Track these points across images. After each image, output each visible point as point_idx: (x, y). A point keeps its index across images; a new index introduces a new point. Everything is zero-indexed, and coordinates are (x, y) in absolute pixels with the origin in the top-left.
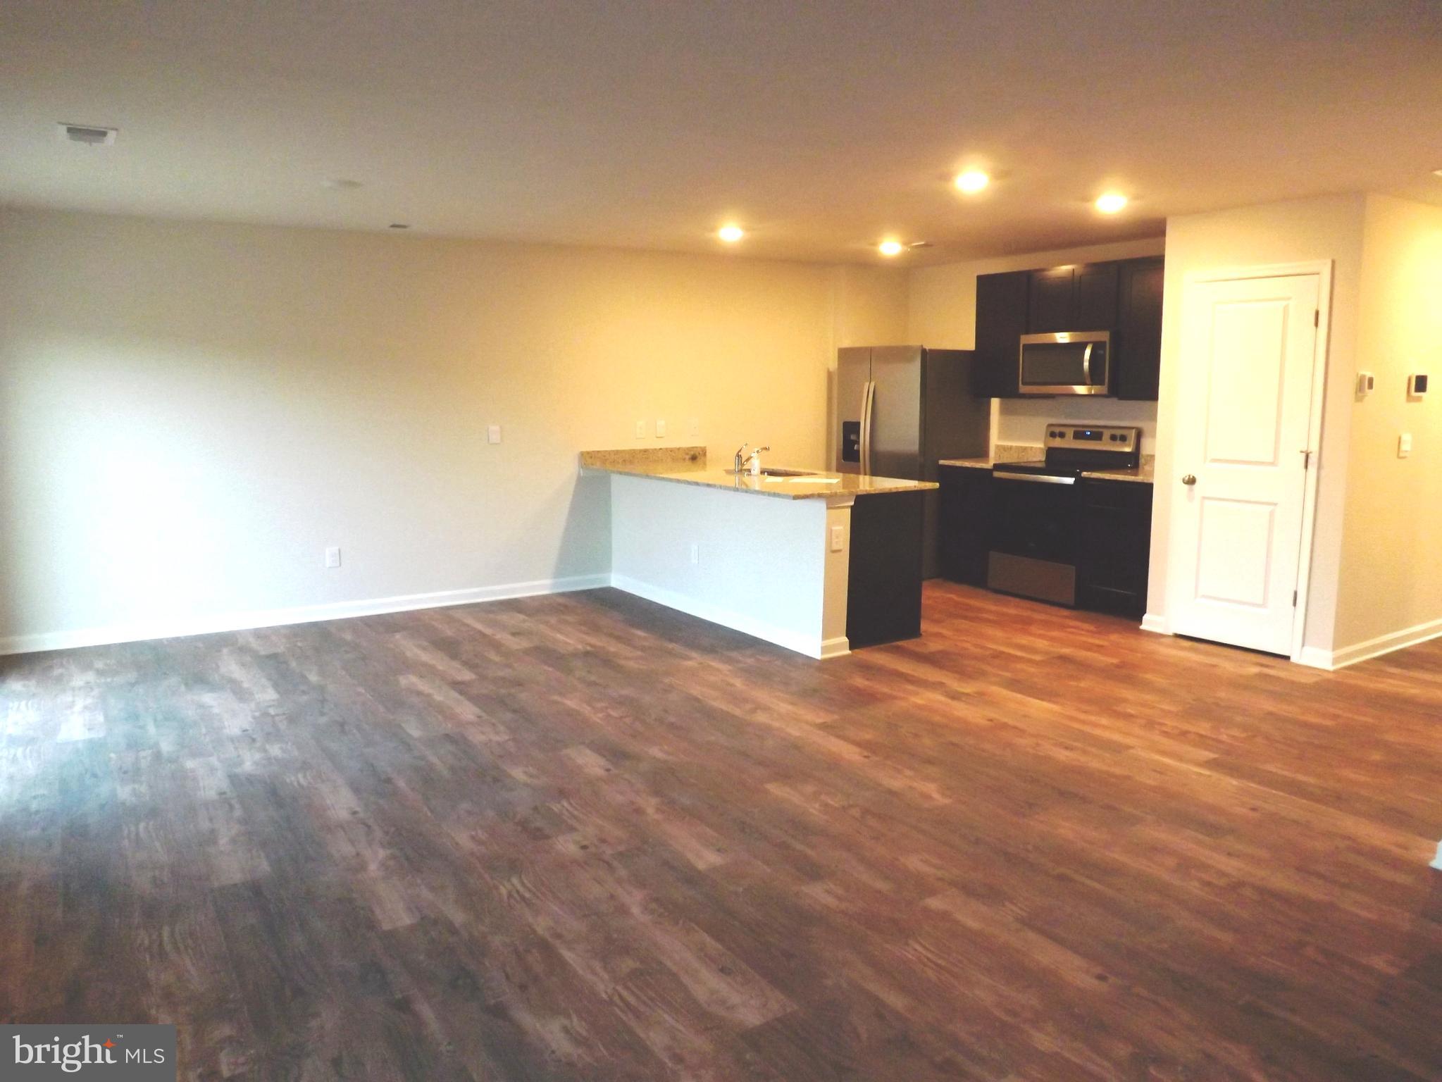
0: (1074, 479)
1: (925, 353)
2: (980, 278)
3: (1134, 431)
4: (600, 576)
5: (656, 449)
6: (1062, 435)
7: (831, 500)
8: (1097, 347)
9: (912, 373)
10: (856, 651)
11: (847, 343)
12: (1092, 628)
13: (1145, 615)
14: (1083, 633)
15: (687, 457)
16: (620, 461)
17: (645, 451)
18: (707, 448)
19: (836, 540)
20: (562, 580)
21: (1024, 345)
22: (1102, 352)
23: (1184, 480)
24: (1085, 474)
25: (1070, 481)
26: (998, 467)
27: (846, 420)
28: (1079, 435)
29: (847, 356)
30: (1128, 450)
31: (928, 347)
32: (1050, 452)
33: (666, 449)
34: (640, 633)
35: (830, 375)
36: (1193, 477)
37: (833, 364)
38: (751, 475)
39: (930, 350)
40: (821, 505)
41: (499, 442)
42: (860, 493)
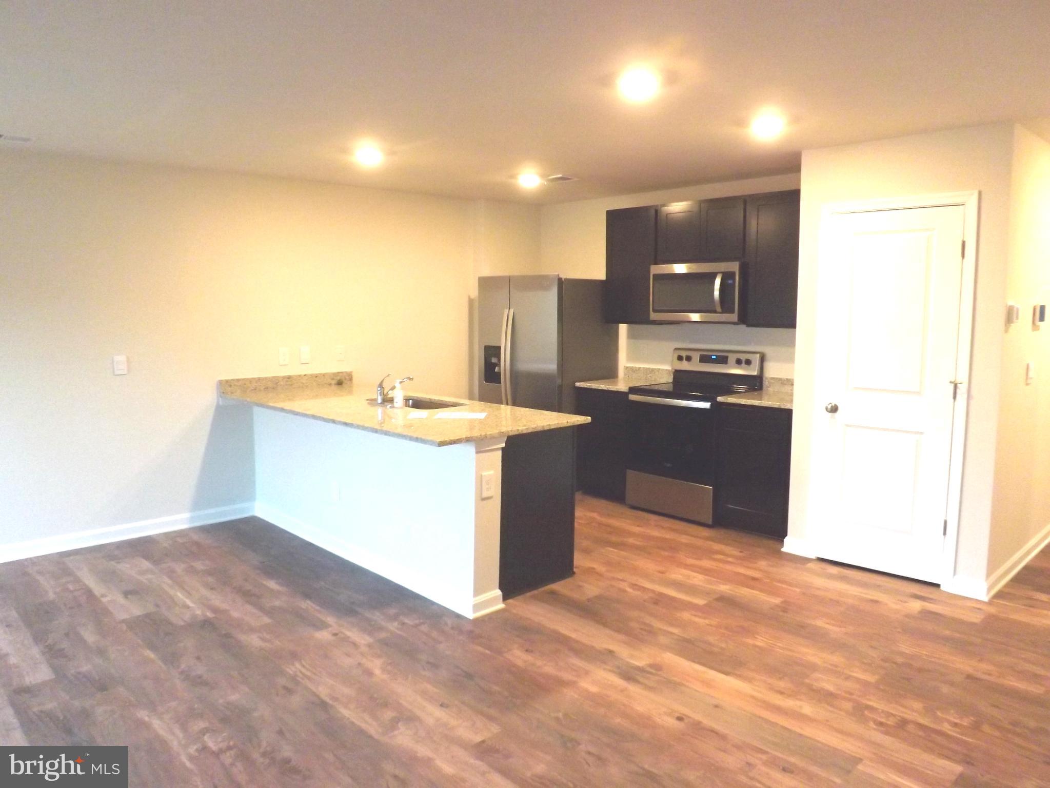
0: (709, 404)
1: (561, 282)
2: (610, 214)
3: (758, 355)
4: (246, 505)
5: (300, 376)
6: (689, 359)
7: (480, 443)
8: (727, 277)
9: (550, 300)
10: (510, 601)
11: (487, 272)
12: (736, 552)
13: (786, 538)
14: (730, 559)
15: (333, 382)
16: (262, 389)
17: (289, 377)
18: (353, 374)
19: (487, 486)
20: (201, 513)
21: (654, 275)
22: (730, 282)
23: (827, 409)
24: (720, 399)
25: (706, 405)
26: (633, 390)
27: (487, 344)
28: (705, 359)
29: (486, 283)
30: (755, 373)
31: (563, 276)
32: (678, 374)
33: (311, 375)
34: (272, 584)
35: (471, 302)
36: (835, 405)
37: (474, 292)
38: (393, 407)
39: (566, 279)
40: (470, 449)
41: (126, 373)
42: (511, 434)
